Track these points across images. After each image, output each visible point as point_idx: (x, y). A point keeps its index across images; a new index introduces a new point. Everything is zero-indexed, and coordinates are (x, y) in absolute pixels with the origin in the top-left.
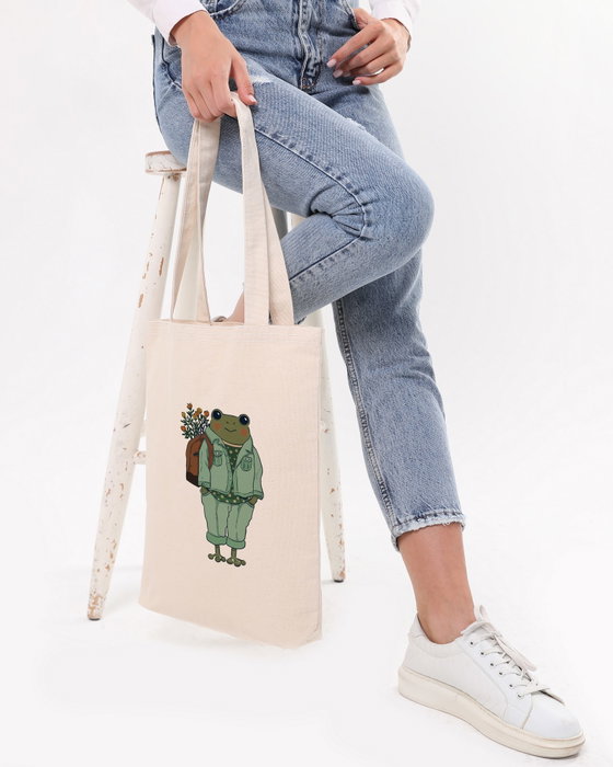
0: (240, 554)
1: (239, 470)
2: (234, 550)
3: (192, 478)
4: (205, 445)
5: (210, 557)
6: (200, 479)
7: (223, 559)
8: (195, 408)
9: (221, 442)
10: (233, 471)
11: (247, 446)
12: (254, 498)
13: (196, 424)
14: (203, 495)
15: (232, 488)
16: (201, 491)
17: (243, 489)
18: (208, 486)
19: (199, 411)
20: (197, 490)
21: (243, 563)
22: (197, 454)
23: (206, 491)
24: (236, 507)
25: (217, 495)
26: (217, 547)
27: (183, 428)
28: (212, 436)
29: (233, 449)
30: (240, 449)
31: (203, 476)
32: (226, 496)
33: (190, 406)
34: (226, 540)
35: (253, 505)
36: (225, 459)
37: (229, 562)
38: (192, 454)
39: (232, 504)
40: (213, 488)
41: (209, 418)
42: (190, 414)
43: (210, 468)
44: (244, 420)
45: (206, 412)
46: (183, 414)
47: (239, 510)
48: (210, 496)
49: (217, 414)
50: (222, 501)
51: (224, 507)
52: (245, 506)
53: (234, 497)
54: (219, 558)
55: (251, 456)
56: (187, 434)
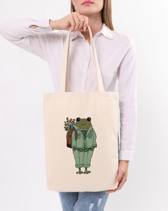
0: (88, 169)
1: (87, 139)
2: (86, 168)
3: (69, 145)
4: (74, 132)
5: (77, 173)
6: (72, 145)
7: (82, 173)
8: (69, 119)
9: (80, 129)
10: (85, 139)
11: (90, 129)
12: (94, 147)
13: (70, 125)
14: (74, 150)
15: (85, 146)
16: (73, 150)
17: (89, 145)
18: (75, 147)
19: (71, 119)
20: (71, 150)
21: (90, 172)
22: (71, 136)
23: (75, 149)
24: (87, 152)
25: (79, 150)
26: (80, 169)
27: (65, 128)
28: (76, 128)
29: (85, 131)
30: (87, 131)
31: (73, 144)
32: (83, 149)
33: (67, 119)
34: (83, 165)
35: (93, 150)
36: (82, 136)
37: (84, 173)
38: (69, 137)
39: (85, 151)
40: (77, 147)
41: (75, 121)
42: (67, 121)
43: (76, 141)
44: (89, 119)
45: (74, 120)
46: (65, 122)
47: (87, 153)
48: (76, 151)
49: (78, 119)
50: (81, 151)
51: (82, 153)
52: (90, 151)
53: (86, 149)
54: (80, 172)
55: (92, 132)
56: (66, 129)
